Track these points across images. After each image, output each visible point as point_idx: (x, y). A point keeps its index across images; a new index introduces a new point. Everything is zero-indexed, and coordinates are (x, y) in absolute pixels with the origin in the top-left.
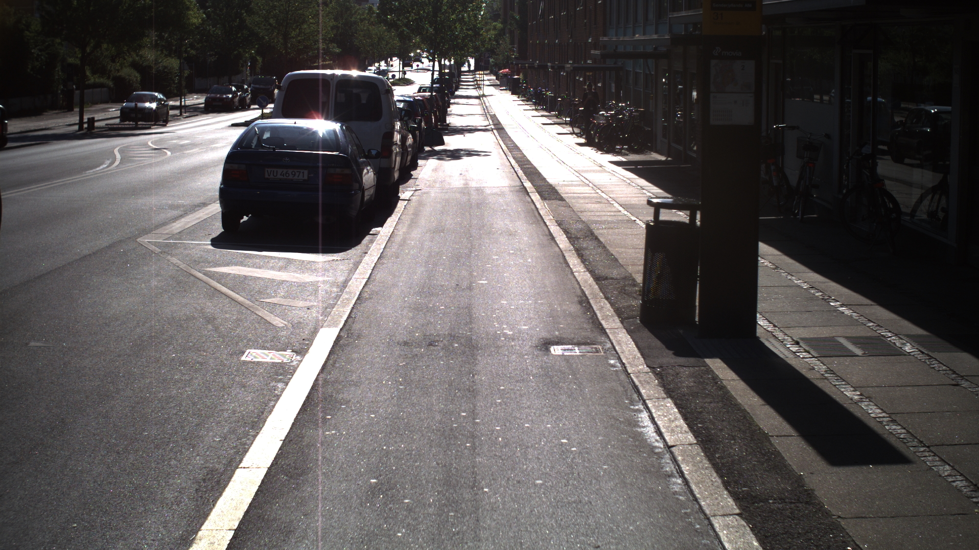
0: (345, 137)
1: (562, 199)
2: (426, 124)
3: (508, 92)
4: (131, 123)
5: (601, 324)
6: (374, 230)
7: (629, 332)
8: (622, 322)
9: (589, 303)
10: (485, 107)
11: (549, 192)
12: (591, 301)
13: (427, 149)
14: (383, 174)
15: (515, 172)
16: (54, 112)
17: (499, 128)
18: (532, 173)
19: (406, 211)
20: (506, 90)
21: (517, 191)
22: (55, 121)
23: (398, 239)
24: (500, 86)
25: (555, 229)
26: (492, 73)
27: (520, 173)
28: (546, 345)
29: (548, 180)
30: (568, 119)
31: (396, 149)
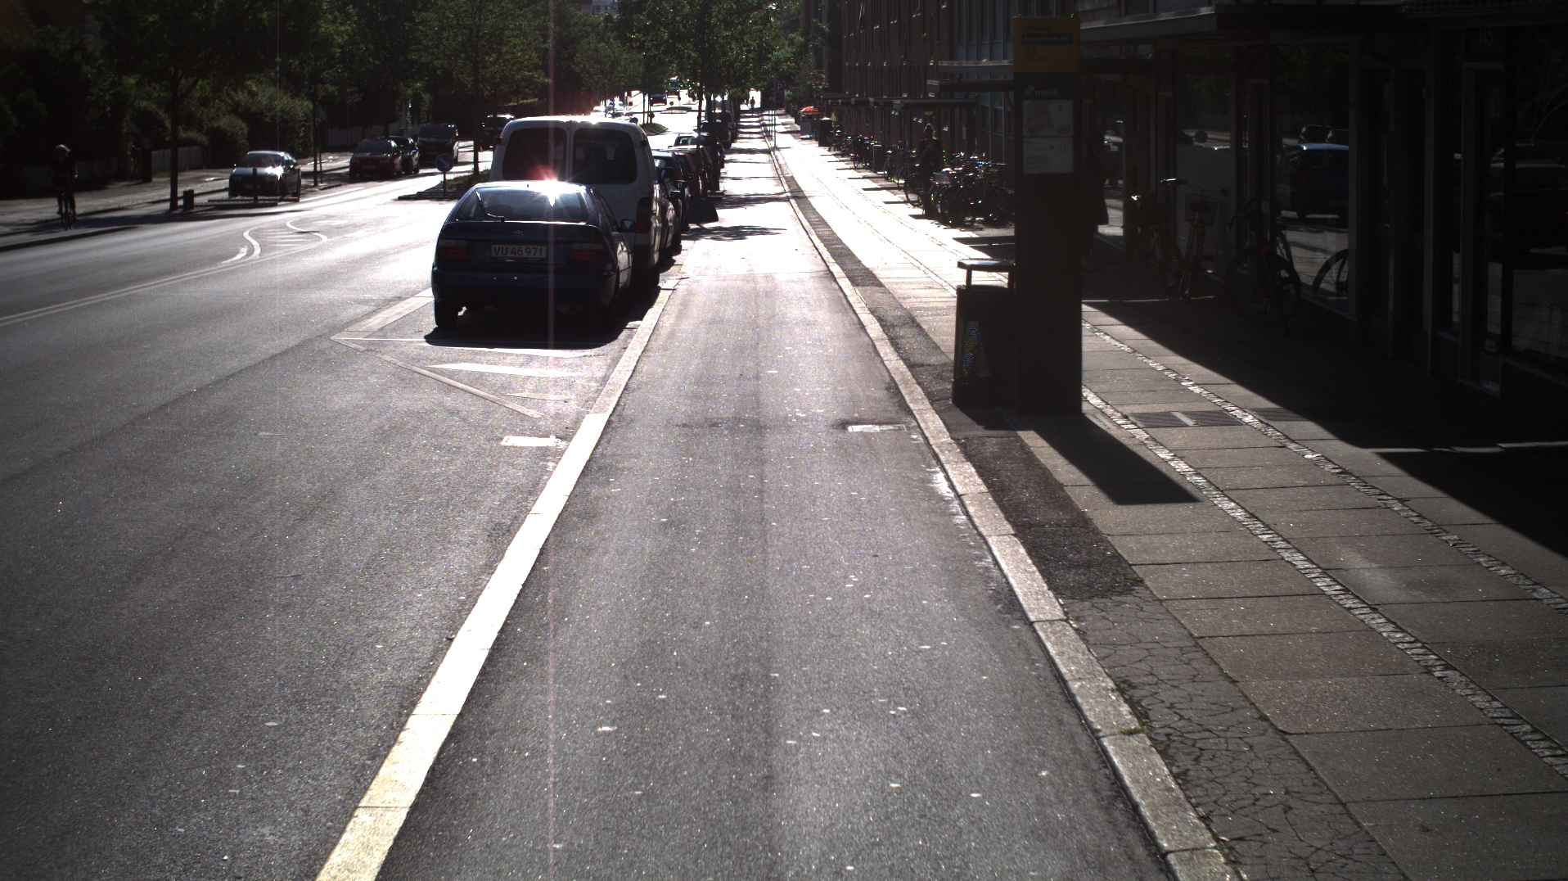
0: (594, 203)
1: (880, 285)
2: (690, 192)
3: (814, 142)
4: (246, 198)
5: (908, 407)
6: (631, 324)
7: (938, 412)
8: (932, 404)
9: (897, 388)
10: (777, 166)
11: (863, 277)
12: (901, 387)
13: (693, 226)
14: (640, 253)
15: (820, 254)
16: (123, 183)
17: (798, 196)
18: (842, 254)
19: (671, 301)
20: (810, 139)
21: (820, 277)
22: (131, 197)
23: (664, 332)
24: (802, 132)
25: (866, 318)
26: (789, 112)
27: (826, 254)
28: (843, 425)
29: (863, 263)
30: (902, 181)
31: (656, 223)
